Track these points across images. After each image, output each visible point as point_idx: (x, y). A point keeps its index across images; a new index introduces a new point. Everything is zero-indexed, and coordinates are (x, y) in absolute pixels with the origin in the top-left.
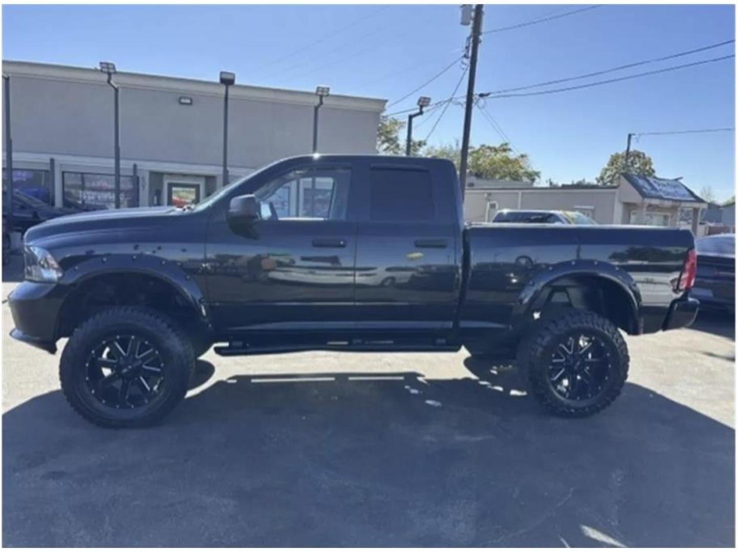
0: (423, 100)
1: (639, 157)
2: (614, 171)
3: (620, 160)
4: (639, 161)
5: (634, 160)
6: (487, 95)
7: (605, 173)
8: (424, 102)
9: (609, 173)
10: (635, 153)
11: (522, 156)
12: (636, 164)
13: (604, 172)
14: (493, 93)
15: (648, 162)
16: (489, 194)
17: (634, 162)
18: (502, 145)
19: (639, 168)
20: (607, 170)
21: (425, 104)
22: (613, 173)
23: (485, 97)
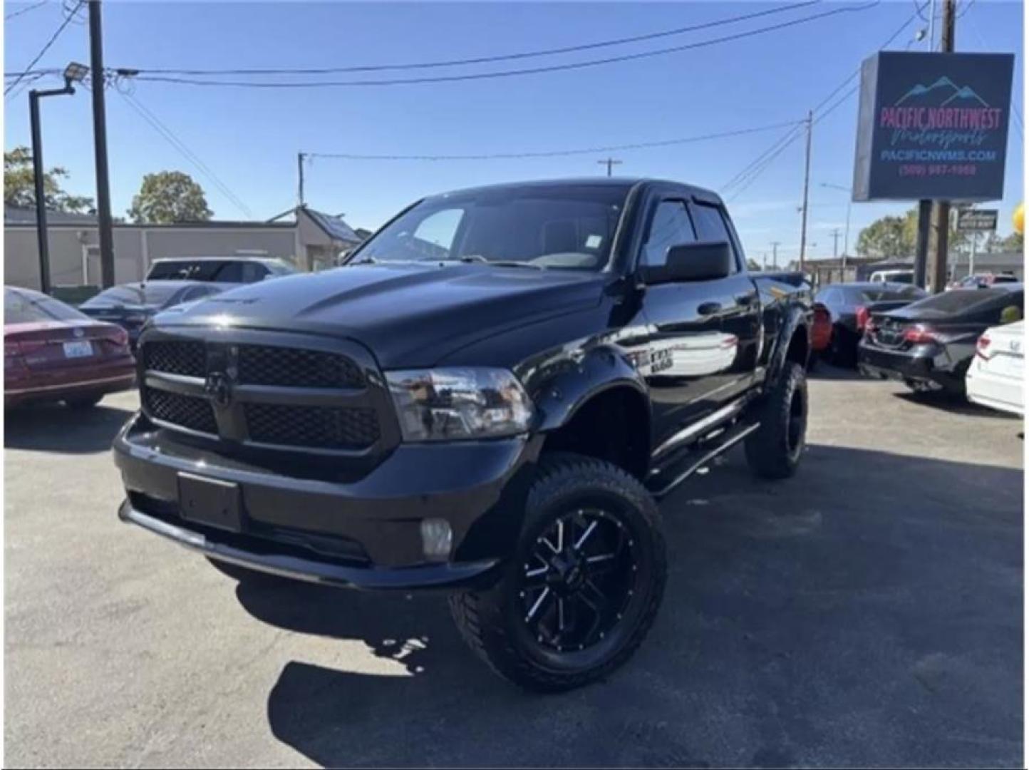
0: (74, 68)
1: (185, 183)
2: (154, 200)
3: (158, 185)
4: (187, 189)
5: (180, 186)
6: (135, 72)
7: (141, 204)
8: (76, 72)
9: (146, 204)
10: (179, 178)
11: (57, 171)
12: (182, 192)
13: (138, 202)
14: (143, 71)
15: (197, 192)
16: (85, 234)
17: (180, 189)
18: (17, 151)
19: (187, 198)
20: (142, 199)
21: (78, 76)
22: (150, 204)
23: (130, 76)
